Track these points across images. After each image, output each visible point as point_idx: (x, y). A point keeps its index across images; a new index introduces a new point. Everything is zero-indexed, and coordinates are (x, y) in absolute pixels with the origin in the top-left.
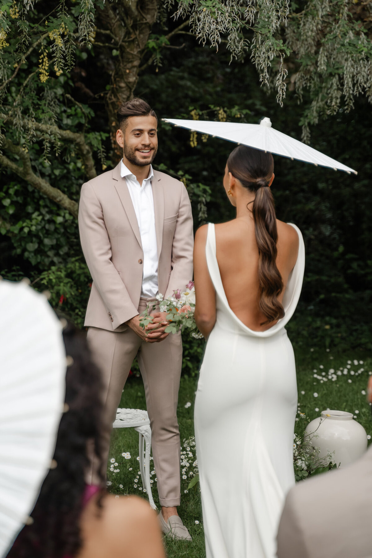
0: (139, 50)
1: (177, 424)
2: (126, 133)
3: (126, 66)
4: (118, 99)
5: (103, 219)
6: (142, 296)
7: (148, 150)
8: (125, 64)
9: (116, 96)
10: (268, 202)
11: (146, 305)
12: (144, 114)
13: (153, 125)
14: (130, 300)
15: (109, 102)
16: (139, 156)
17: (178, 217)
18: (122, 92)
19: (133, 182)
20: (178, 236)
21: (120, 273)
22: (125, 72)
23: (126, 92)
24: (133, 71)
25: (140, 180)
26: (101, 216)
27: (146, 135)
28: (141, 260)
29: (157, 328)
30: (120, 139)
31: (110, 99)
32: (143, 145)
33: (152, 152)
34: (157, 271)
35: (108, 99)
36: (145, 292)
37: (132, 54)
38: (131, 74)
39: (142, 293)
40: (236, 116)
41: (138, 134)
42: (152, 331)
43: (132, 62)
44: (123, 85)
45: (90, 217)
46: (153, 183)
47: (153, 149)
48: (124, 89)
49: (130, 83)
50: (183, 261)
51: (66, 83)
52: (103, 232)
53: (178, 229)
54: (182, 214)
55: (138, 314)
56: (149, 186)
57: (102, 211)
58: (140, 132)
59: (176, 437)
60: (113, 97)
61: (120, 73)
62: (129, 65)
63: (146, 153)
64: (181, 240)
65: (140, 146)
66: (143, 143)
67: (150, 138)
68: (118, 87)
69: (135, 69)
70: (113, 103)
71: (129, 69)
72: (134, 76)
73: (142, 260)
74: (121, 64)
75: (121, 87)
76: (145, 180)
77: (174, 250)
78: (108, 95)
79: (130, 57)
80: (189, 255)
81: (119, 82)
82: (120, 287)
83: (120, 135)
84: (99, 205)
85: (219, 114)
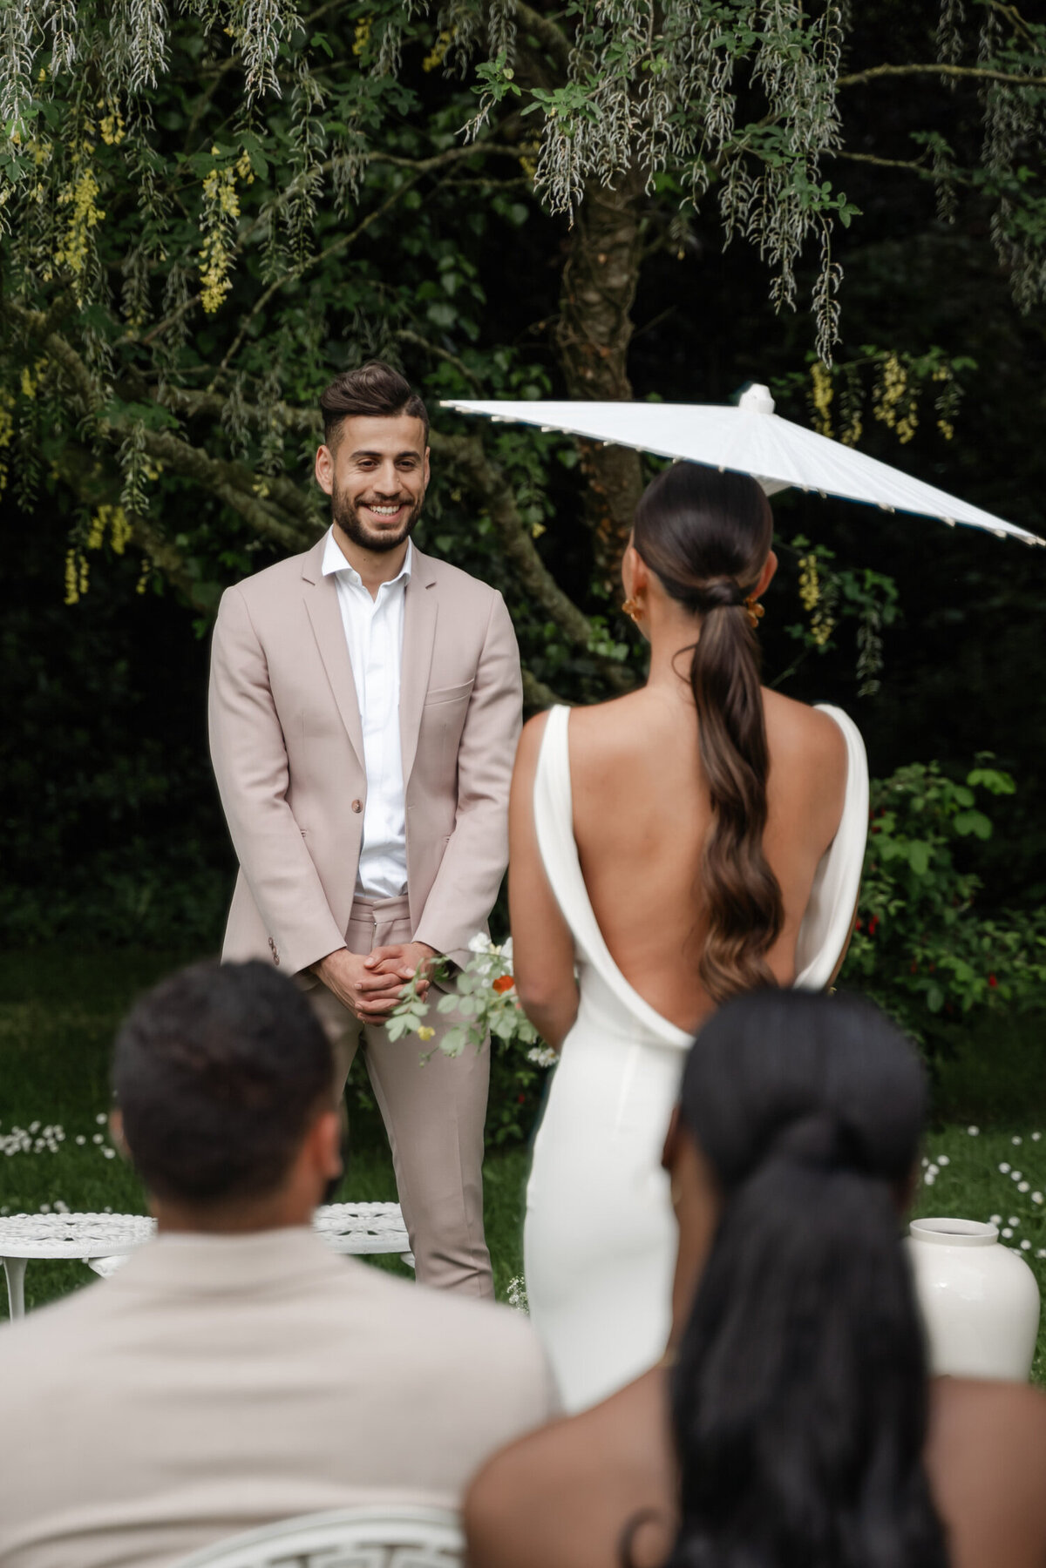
0: (630, 197)
1: (483, 1247)
2: (339, 458)
3: (596, 243)
4: (585, 336)
5: (269, 689)
6: (359, 895)
7: (393, 506)
8: (593, 238)
9: (577, 329)
10: (738, 651)
11: (373, 917)
12: (388, 410)
13: (412, 440)
14: (325, 907)
15: (563, 344)
16: (367, 520)
17: (475, 688)
18: (594, 317)
19: (353, 588)
20: (471, 741)
21: (307, 832)
22: (596, 261)
23: (604, 317)
24: (620, 258)
25: (371, 586)
26: (263, 680)
27: (388, 467)
28: (358, 802)
29: (387, 987)
30: (325, 470)
31: (565, 337)
32: (378, 494)
33: (407, 512)
34: (402, 831)
35: (559, 338)
36: (366, 884)
37: (610, 211)
38: (614, 266)
39: (359, 886)
40: (935, 377)
41: (366, 464)
42: (372, 994)
43: (611, 232)
44: (592, 297)
45: (233, 681)
46: (410, 594)
47: (409, 503)
48: (598, 309)
49: (612, 290)
50: (483, 807)
51: (463, 291)
52: (266, 721)
53: (475, 719)
54: (488, 679)
55: (345, 945)
56: (397, 604)
57: (266, 668)
58: (372, 461)
59: (475, 1280)
60: (570, 332)
61: (582, 264)
62: (606, 241)
63: (386, 513)
64: (481, 750)
65: (369, 496)
66: (378, 487)
67: (400, 473)
68: (579, 303)
69: (625, 253)
70: (572, 349)
71: (607, 252)
72: (623, 270)
73: (362, 801)
74: (584, 240)
75: (588, 304)
76: (386, 586)
77: (463, 777)
78: (560, 328)
79: (606, 218)
80: (499, 791)
81: (583, 288)
82: (301, 871)
83: (325, 460)
84: (259, 650)
85: (886, 371)
